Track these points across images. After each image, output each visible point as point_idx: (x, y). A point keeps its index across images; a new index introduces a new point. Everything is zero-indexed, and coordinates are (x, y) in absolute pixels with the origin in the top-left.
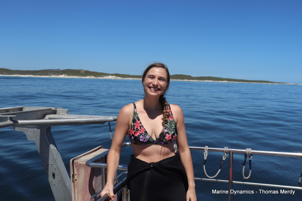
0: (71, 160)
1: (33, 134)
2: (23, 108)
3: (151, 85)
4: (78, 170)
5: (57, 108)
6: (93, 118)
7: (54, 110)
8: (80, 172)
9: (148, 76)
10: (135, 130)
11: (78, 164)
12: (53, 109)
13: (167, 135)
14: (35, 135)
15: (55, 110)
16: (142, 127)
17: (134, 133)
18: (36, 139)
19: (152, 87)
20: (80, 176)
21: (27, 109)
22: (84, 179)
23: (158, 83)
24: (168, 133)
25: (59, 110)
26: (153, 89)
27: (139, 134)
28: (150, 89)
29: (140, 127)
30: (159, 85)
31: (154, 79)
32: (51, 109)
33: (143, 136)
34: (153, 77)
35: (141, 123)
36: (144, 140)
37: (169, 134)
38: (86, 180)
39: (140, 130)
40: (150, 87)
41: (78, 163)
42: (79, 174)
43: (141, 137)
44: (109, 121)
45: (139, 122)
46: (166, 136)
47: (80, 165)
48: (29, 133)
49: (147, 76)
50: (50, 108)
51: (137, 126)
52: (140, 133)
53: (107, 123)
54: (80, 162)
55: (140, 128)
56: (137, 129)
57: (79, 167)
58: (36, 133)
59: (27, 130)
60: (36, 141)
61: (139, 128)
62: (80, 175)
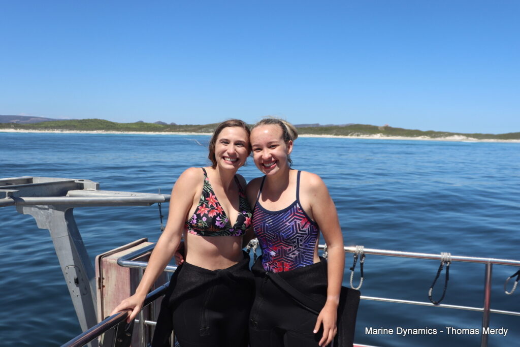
0: (97, 257)
1: (46, 218)
2: (32, 178)
3: (226, 154)
4: (107, 272)
5: (83, 181)
6: (135, 196)
7: (78, 183)
8: (109, 275)
9: (220, 140)
10: (208, 208)
11: (108, 263)
12: (77, 181)
13: (246, 218)
14: (48, 221)
15: (80, 183)
16: (218, 205)
17: (208, 211)
18: (50, 226)
19: (227, 157)
20: (110, 281)
21: (38, 180)
22: (115, 285)
23: (235, 150)
24: (247, 215)
25: (86, 183)
26: (229, 160)
27: (216, 215)
28: (224, 159)
29: (216, 204)
30: (237, 153)
31: (229, 145)
32: (73, 182)
33: (220, 218)
34: (226, 142)
35: (216, 198)
36: (221, 224)
37: (249, 217)
38: (118, 287)
39: (216, 208)
40: (224, 158)
41: (107, 261)
42: (108, 277)
43: (218, 219)
44: (160, 202)
45: (213, 196)
46: (245, 220)
47: (110, 264)
48: (39, 217)
49: (218, 141)
50: (73, 180)
51: (212, 202)
52: (217, 213)
53: (156, 204)
54: (110, 260)
55: (217, 206)
56: (212, 206)
57: (109, 267)
58: (50, 217)
59: (37, 213)
60: (51, 230)
61: (215, 206)
62: (110, 278)
